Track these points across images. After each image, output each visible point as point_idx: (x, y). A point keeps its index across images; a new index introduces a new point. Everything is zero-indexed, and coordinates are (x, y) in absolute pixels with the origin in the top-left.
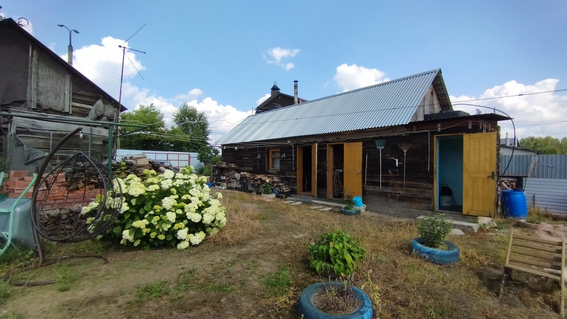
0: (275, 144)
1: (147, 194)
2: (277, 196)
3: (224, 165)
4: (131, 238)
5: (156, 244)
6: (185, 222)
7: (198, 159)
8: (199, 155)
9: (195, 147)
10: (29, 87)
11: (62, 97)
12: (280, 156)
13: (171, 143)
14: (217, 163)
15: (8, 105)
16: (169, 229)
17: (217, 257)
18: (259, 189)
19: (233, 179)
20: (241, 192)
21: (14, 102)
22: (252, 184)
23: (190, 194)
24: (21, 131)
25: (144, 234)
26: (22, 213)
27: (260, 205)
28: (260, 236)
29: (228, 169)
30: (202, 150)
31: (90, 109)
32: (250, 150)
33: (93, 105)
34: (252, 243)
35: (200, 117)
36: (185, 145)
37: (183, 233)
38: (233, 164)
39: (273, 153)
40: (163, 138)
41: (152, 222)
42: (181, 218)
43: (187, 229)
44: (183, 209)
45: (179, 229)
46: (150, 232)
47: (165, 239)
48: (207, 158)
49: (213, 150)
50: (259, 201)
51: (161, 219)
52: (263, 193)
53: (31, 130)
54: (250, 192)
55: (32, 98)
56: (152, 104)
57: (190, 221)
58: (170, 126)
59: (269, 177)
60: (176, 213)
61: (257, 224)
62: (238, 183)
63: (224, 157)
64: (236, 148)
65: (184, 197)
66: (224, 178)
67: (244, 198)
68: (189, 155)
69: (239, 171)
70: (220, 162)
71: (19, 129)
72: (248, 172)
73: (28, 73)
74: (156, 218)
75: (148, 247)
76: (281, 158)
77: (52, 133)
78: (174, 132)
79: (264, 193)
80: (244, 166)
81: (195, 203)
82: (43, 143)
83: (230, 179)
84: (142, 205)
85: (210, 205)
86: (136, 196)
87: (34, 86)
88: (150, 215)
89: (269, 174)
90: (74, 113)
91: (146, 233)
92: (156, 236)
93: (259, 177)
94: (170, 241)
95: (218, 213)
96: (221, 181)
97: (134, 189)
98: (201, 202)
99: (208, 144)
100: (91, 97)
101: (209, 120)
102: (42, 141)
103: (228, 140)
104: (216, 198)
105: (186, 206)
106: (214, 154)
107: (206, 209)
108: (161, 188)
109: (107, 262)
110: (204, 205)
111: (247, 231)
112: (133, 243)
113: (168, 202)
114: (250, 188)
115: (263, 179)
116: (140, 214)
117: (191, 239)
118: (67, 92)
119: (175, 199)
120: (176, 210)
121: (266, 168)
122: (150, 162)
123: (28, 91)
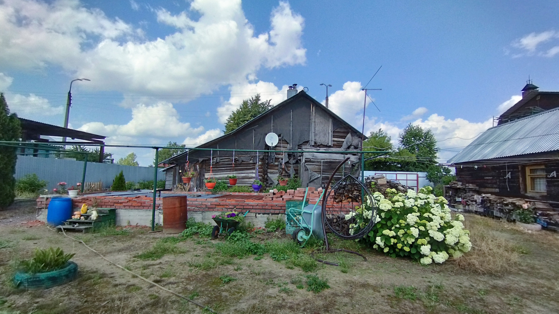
0: (534, 160)
1: (393, 209)
2: (544, 228)
3: (459, 185)
4: (382, 244)
5: (401, 254)
6: (428, 239)
7: (427, 179)
8: (427, 174)
9: (422, 167)
10: (311, 131)
11: (327, 135)
12: (547, 175)
13: (398, 163)
14: (450, 183)
15: (301, 144)
16: (413, 243)
17: (465, 281)
18: (512, 215)
19: (472, 201)
20: (483, 217)
21: (304, 142)
22: (499, 209)
23: (431, 213)
24: (308, 161)
25: (392, 244)
26: (317, 214)
27: (514, 236)
28: (521, 273)
29: (464, 189)
30: (431, 169)
31: (343, 142)
32: (494, 168)
33: (345, 138)
34: (510, 277)
35: (426, 136)
36: (411, 165)
37: (425, 249)
38: (470, 185)
39: (532, 171)
40: (391, 159)
41: (399, 233)
42: (424, 234)
43: (429, 246)
44: (425, 226)
45: (422, 245)
46: (397, 243)
47: (410, 252)
48: (436, 177)
49: (443, 170)
50: (513, 231)
51: (406, 233)
52: (518, 221)
53: (312, 160)
54: (498, 218)
55: (312, 138)
56: (380, 130)
57: (432, 238)
58: (397, 147)
59: (527, 202)
60: (419, 229)
61: (515, 257)
62: (479, 206)
63: (459, 177)
64: (476, 167)
65: (426, 215)
66: (460, 199)
67: (489, 225)
68: (417, 175)
69: (479, 193)
70: (454, 182)
71: (306, 160)
72: (492, 193)
73: (310, 123)
74: (401, 232)
75: (394, 255)
76: (547, 178)
77: (322, 161)
78: (400, 153)
79: (521, 221)
80: (486, 187)
81: (437, 222)
82: (317, 168)
83: (467, 201)
84: (390, 218)
85: (452, 227)
86: (386, 210)
87: (313, 131)
88: (396, 227)
89: (528, 197)
90: (334, 146)
91: (394, 243)
92: (402, 247)
93: (510, 200)
94: (414, 254)
95: (462, 236)
96: (456, 202)
97: (384, 205)
98: (443, 221)
99: (436, 163)
100: (344, 132)
101: (435, 138)
102: (317, 167)
103: (463, 157)
104: (457, 219)
105: (428, 224)
106: (444, 173)
107: (448, 230)
108: (404, 206)
109: (366, 260)
110: (446, 225)
111: (500, 263)
112: (383, 249)
113: (412, 218)
114: (496, 213)
115: (517, 204)
116: (387, 226)
117: (433, 256)
118: (330, 131)
119: (417, 216)
120: (418, 226)
121: (522, 190)
122: (387, 182)
123: (310, 134)
